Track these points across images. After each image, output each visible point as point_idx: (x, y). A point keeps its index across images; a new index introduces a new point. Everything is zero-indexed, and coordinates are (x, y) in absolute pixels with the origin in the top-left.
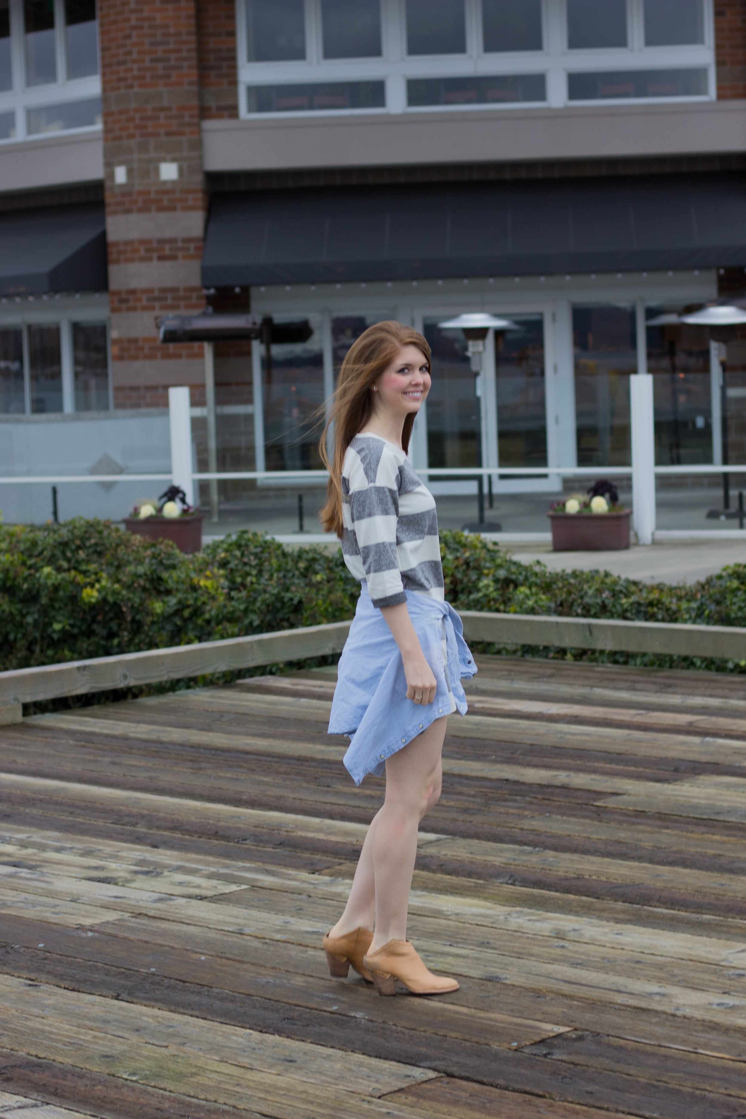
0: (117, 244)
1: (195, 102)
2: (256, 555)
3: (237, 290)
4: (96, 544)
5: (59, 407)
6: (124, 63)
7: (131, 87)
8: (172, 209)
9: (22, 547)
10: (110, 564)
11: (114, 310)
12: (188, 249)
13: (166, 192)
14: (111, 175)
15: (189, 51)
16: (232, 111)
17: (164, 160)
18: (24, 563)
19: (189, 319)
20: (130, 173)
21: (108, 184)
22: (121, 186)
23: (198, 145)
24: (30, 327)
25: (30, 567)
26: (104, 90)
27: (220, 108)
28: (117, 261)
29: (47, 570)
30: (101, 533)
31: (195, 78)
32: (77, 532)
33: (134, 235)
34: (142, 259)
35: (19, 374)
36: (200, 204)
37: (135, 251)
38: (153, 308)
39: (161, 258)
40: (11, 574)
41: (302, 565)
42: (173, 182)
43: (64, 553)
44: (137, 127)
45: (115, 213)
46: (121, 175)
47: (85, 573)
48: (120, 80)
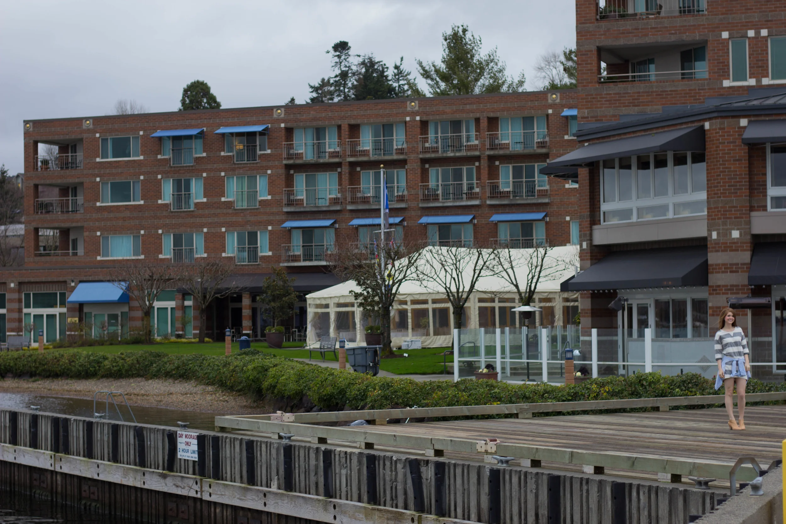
0: (712, 265)
1: (748, 204)
2: (753, 386)
3: (764, 286)
4: (696, 382)
5: (685, 336)
6: (717, 186)
7: (720, 197)
8: (737, 250)
9: (669, 382)
10: (700, 389)
11: (710, 294)
12: (744, 268)
13: (734, 243)
14: (711, 235)
15: (745, 182)
16: (764, 208)
17: (734, 229)
18: (669, 388)
19: (741, 299)
20: (718, 234)
21: (709, 239)
22: (715, 240)
23: (749, 223)
24: (673, 300)
25: (671, 389)
26: (708, 198)
27: (758, 207)
28: (712, 273)
29: (677, 390)
30: (697, 378)
31: (748, 194)
32: (689, 377)
33: (720, 262)
34: (723, 272)
35: (669, 327)
36: (749, 248)
37: (720, 268)
38: (727, 294)
39: (731, 272)
40: (664, 391)
41: (767, 388)
42: (737, 238)
43: (684, 385)
44: (721, 215)
45: (712, 251)
46: (714, 235)
47: (691, 392)
48: (715, 194)
